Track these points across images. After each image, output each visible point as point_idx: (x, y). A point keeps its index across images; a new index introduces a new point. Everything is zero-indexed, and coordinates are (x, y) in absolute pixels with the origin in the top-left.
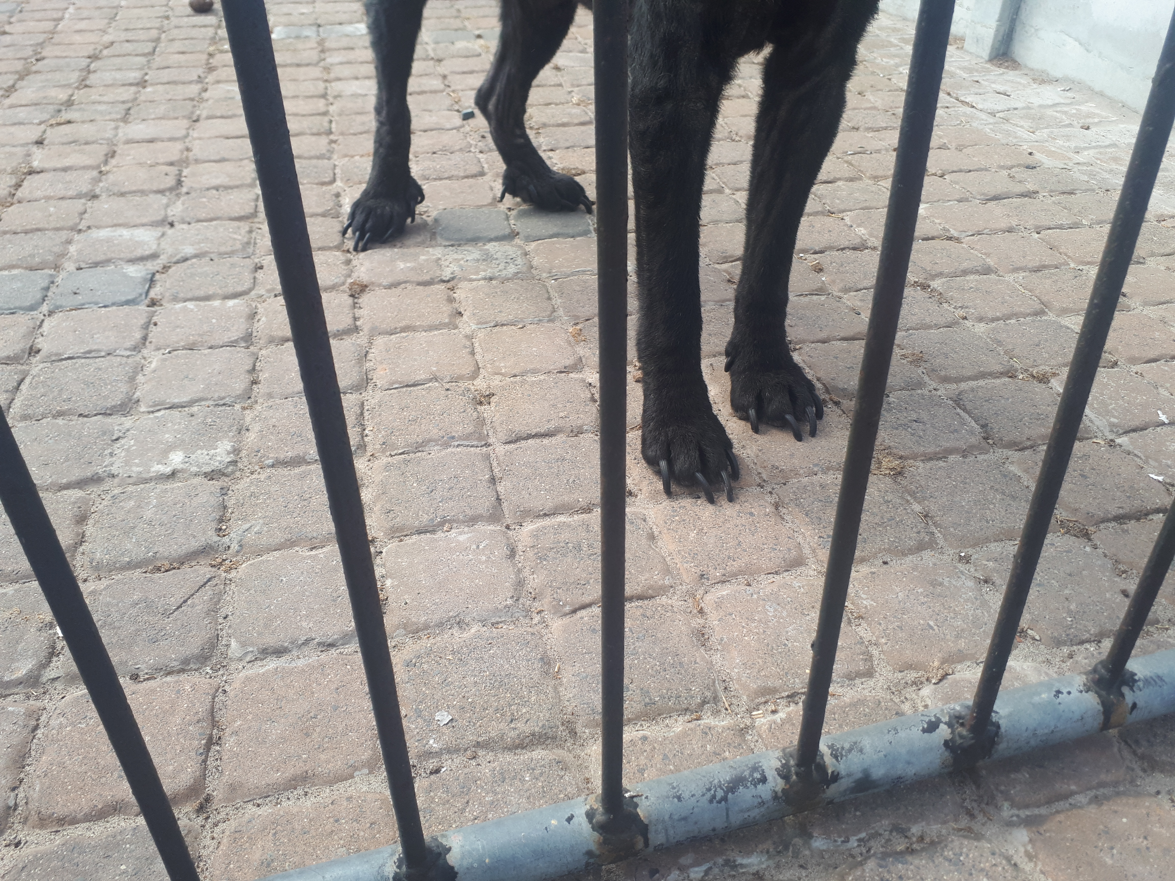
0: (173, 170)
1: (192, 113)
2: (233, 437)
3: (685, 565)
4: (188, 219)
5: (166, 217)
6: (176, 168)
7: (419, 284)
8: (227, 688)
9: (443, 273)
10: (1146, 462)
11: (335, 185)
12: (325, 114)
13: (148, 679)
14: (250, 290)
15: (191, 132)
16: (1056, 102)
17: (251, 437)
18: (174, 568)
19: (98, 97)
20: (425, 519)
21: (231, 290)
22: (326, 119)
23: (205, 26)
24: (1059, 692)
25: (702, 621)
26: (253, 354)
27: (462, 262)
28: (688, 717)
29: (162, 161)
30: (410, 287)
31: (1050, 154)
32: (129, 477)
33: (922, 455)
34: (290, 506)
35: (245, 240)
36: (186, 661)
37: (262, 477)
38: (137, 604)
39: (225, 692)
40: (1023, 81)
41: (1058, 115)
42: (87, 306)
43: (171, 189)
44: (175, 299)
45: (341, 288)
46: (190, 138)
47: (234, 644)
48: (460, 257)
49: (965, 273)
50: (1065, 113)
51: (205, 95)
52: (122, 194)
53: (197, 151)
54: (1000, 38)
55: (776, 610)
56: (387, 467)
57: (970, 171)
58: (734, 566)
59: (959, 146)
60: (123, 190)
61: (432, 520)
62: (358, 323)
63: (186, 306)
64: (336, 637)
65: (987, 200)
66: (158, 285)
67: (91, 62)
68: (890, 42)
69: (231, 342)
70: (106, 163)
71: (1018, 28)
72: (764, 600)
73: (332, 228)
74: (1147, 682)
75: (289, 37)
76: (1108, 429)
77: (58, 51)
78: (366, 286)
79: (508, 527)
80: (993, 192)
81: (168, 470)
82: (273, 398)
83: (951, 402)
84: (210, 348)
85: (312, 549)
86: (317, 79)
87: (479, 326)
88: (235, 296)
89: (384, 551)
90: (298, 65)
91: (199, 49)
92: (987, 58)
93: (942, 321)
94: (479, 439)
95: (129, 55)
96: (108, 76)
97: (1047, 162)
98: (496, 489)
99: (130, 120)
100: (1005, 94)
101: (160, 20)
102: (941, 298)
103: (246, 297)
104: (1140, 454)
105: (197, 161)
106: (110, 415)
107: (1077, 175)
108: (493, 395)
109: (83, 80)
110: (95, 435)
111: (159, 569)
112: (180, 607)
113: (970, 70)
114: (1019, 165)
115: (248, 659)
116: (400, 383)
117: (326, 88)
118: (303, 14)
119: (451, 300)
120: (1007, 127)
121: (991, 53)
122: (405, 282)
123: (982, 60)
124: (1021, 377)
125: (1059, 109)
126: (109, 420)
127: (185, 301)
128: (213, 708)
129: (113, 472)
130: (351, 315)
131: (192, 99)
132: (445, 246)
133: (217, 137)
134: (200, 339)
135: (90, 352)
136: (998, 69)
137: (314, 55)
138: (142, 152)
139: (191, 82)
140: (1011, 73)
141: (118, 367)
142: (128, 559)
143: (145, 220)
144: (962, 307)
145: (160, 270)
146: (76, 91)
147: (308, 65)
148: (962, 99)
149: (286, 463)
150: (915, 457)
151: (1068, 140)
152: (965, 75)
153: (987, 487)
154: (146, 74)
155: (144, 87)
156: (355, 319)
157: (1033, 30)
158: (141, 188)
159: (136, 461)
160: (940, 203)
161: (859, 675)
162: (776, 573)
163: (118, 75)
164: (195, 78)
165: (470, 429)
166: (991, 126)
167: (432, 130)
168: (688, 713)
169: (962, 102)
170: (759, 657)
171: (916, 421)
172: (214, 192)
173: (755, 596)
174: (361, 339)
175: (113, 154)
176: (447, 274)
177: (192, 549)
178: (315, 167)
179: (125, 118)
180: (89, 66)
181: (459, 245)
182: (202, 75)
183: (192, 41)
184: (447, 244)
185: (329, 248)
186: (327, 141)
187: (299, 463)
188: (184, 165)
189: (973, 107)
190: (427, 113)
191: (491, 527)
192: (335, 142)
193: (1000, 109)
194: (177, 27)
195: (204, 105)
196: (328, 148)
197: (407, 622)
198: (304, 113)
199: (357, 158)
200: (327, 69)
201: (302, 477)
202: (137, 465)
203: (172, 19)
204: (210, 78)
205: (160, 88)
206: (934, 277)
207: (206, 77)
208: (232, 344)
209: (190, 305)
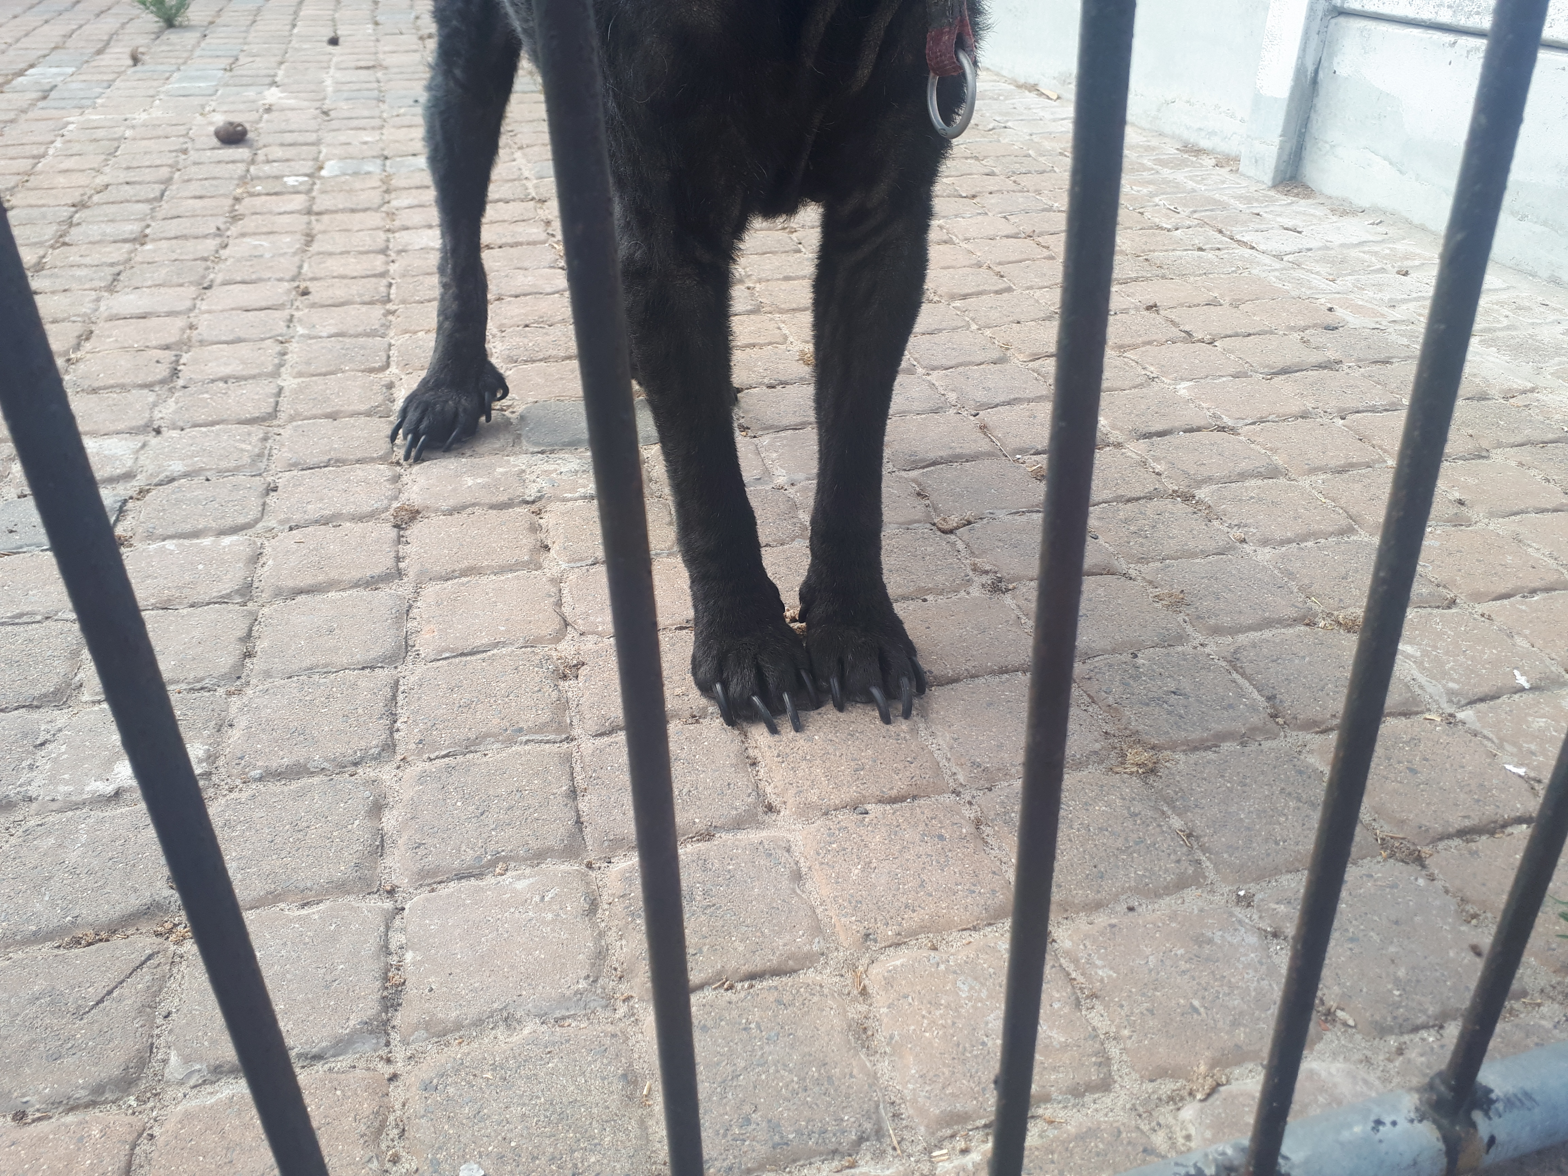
0: (169, 355)
1: (204, 277)
2: (209, 737)
3: (843, 919)
4: (181, 424)
5: (151, 420)
6: (174, 353)
7: (492, 507)
8: (156, 1131)
9: (527, 491)
10: (1501, 747)
11: (387, 372)
12: (383, 275)
13: (39, 1119)
14: (256, 521)
15: (198, 302)
16: (1363, 239)
17: (235, 736)
18: (101, 940)
19: (78, 259)
20: (469, 856)
21: (229, 522)
22: (384, 282)
23: (233, 162)
24: (1379, 1123)
25: (863, 1008)
26: (250, 613)
27: (554, 475)
28: (836, 1164)
29: (154, 343)
30: (478, 511)
31: (1357, 309)
32: (53, 800)
33: (1183, 744)
34: (278, 840)
35: (257, 451)
36: (99, 1089)
37: (244, 796)
38: (37, 999)
39: (152, 1137)
40: (1318, 213)
41: (1367, 257)
42: (24, 550)
43: (162, 382)
44: (150, 536)
45: (383, 516)
46: (197, 311)
47: (174, 1059)
48: (552, 467)
49: (1243, 476)
50: (1376, 253)
51: (224, 253)
52: (95, 391)
53: (204, 330)
54: (1285, 157)
55: (971, 988)
56: (422, 778)
57: (1249, 335)
58: (912, 920)
59: (1235, 300)
60: (96, 385)
61: (479, 858)
62: (402, 565)
63: (164, 546)
64: (324, 1044)
65: (1273, 373)
66: (129, 518)
67: (76, 212)
68: (1143, 164)
69: (222, 597)
70: (77, 347)
71: (1308, 145)
72: (955, 972)
73: (378, 431)
74: (1510, 1102)
75: (345, 174)
76: (1445, 699)
77: (32, 198)
78: (418, 512)
79: (589, 866)
80: (1280, 365)
81: (110, 789)
82: (270, 677)
83: (1224, 664)
84: (192, 606)
85: (303, 906)
86: (377, 229)
87: (572, 565)
88: (235, 530)
89: (407, 907)
90: (353, 211)
91: (221, 192)
92: (1270, 184)
93: (1211, 546)
94: (558, 731)
95: (128, 201)
96: (94, 231)
97: (1353, 320)
98: (577, 807)
99: (118, 289)
100: (1295, 231)
101: (174, 154)
102: (1210, 514)
103: (250, 532)
104: (1491, 736)
105: (202, 343)
106: (38, 707)
107: (1393, 337)
108: (583, 664)
109: (61, 236)
110: (10, 740)
111: (77, 942)
112: (101, 1001)
113: (1248, 200)
114: (1315, 326)
115: (192, 1082)
116: (452, 651)
117: (388, 240)
118: (366, 143)
119: (535, 529)
120: (1298, 273)
121: (1274, 178)
122: (474, 505)
123: (1264, 187)
124: (1322, 624)
125: (1366, 249)
126: (35, 715)
127: (164, 540)
128: (129, 1164)
129: (30, 794)
130: (393, 554)
131: (205, 259)
132: (532, 453)
133: (233, 309)
134: (178, 594)
135: (21, 615)
136: (1284, 197)
137: (375, 197)
138: (130, 333)
139: (206, 236)
140: (1303, 202)
141: (57, 637)
142: (34, 928)
143: (120, 426)
144: (1238, 526)
145: (135, 495)
146: (50, 251)
147: (366, 210)
148: (1238, 237)
149: (280, 774)
150: (1173, 747)
151: (1380, 291)
152: (1242, 207)
153: (1276, 790)
154: (148, 226)
155: (142, 244)
156: (398, 559)
157: (1328, 146)
158: (122, 381)
159: (66, 776)
160: (1208, 380)
161: (1091, 1088)
162: (975, 929)
163: (109, 229)
164: (213, 230)
165: (546, 717)
166: (1277, 274)
167: (525, 295)
168: (837, 1157)
169: (1238, 241)
170: (944, 1064)
171: (1174, 693)
172: (221, 384)
173: (942, 967)
174: (405, 588)
175: (88, 335)
176: (531, 492)
177: (131, 909)
178: (362, 347)
179: (111, 288)
180: (71, 217)
181: (552, 452)
182: (222, 227)
183: (214, 182)
184: (536, 450)
185: (372, 460)
186: (382, 311)
187: (298, 773)
188: (185, 348)
189: (1253, 248)
190: (522, 272)
191: (565, 867)
192: (393, 313)
193: (1288, 250)
194: (195, 163)
195: (222, 266)
196: (383, 321)
197: (431, 1020)
198: (355, 274)
199: (420, 334)
200: (391, 215)
201: (300, 795)
202: (67, 783)
203: (192, 152)
204: (234, 230)
205: (164, 244)
206: (1200, 483)
207: (228, 229)
208: (223, 600)
209: (170, 545)
